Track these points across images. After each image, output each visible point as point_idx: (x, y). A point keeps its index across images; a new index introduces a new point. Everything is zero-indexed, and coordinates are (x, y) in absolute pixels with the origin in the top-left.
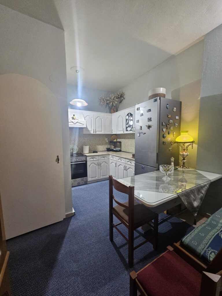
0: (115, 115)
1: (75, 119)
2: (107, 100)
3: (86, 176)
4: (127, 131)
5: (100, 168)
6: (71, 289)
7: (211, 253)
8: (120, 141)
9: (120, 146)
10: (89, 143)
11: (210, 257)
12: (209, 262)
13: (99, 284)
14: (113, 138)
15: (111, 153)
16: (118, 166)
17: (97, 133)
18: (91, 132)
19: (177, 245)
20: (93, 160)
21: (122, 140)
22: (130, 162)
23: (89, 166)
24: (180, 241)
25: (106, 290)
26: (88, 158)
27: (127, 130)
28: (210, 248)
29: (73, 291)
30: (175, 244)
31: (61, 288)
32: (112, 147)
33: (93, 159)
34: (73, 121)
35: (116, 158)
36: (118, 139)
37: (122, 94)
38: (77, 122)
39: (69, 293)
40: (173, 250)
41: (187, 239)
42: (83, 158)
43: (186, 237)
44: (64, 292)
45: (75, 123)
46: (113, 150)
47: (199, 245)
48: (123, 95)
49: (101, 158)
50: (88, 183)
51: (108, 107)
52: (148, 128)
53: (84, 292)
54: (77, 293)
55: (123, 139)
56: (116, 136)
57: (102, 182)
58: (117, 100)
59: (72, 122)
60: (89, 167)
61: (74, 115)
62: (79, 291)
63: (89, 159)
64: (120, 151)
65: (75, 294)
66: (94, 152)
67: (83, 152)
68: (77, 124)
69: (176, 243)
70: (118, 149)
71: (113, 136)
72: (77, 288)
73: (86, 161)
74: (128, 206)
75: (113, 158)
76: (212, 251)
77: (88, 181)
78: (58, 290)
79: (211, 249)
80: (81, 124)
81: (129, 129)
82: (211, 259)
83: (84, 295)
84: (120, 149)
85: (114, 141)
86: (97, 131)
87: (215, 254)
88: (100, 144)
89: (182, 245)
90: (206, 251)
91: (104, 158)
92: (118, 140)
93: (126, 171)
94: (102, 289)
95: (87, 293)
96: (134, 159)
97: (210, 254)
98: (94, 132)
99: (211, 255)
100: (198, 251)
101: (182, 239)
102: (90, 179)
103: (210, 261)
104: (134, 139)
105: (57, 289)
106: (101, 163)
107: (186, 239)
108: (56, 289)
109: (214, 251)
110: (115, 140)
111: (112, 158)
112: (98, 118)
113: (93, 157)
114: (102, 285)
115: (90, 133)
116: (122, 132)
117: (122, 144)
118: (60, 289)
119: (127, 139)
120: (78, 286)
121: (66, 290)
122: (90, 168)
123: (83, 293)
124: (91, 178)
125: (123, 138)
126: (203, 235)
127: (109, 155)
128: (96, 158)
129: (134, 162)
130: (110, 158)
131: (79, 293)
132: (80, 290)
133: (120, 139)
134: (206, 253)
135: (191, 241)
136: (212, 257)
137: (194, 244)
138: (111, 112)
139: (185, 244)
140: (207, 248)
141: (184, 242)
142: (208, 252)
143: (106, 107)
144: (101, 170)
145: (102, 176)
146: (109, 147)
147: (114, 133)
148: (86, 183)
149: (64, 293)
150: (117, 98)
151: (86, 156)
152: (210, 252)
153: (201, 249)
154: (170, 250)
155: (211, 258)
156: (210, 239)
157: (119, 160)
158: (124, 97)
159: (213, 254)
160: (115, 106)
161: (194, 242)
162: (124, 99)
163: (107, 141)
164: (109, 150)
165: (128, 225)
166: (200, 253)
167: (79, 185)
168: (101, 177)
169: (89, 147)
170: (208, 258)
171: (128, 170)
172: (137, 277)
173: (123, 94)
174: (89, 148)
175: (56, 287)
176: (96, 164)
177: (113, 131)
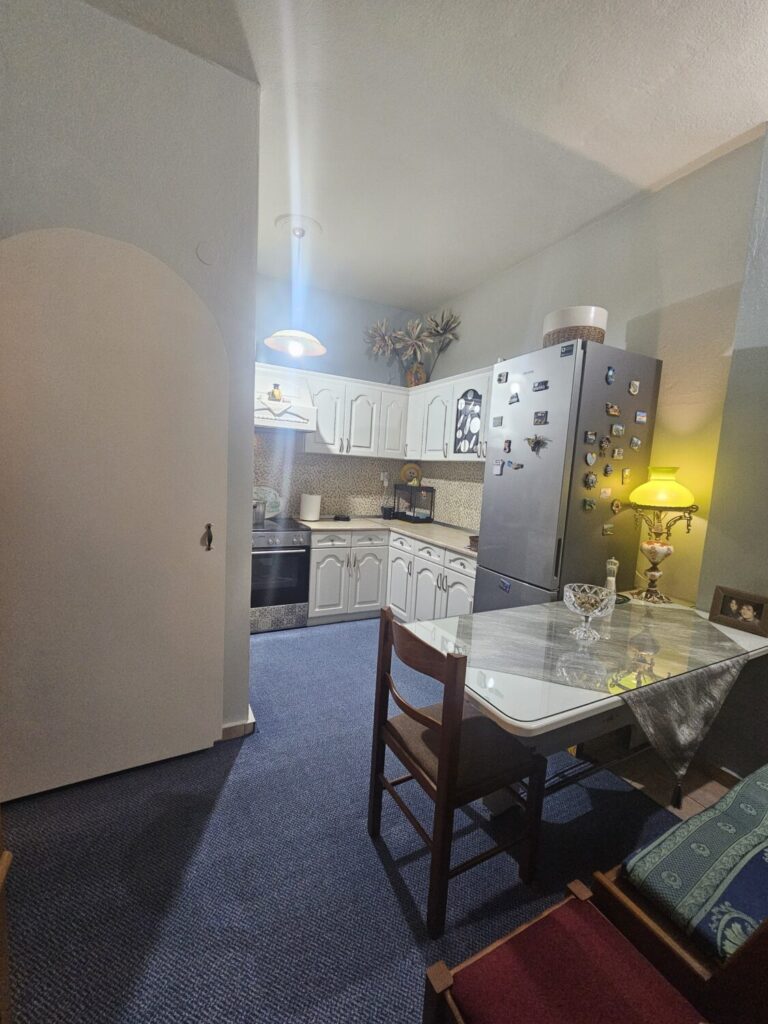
0: (421, 393)
1: (279, 400)
2: (396, 340)
3: (306, 599)
4: (459, 451)
5: (354, 574)
6: (220, 992)
7: (728, 925)
8: (429, 485)
9: (431, 505)
10: (323, 486)
11: (724, 937)
12: (721, 955)
13: (319, 986)
14: (408, 472)
15: (396, 525)
16: (415, 575)
17: (354, 452)
18: (330, 447)
19: (608, 879)
20: (333, 547)
21: (438, 484)
22: (462, 564)
23: (319, 564)
24: (620, 866)
25: (342, 1011)
26: (315, 538)
27: (457, 451)
28: (727, 903)
29: (224, 1003)
30: (599, 875)
31: (186, 986)
32: (403, 506)
33: (332, 541)
34: (272, 404)
35: (411, 546)
36: (424, 479)
37: (448, 322)
38: (285, 412)
39: (213, 1008)
40: (590, 899)
41: (645, 862)
42: (299, 538)
43: (641, 853)
44: (196, 1003)
45: (280, 415)
46: (402, 517)
47: (686, 888)
48: (453, 326)
49: (359, 540)
50: (309, 623)
51: (396, 364)
52: (533, 449)
53: (264, 1009)
54: (241, 1011)
55: (443, 481)
56: (418, 468)
57: (358, 623)
58: (432, 341)
59: (269, 409)
60: (318, 568)
61: (276, 386)
62: (247, 1004)
63: (319, 541)
64: (429, 520)
65: (231, 1013)
66: (337, 519)
67: (299, 513)
68: (286, 417)
69: (604, 872)
70: (421, 512)
71: (409, 465)
72: (243, 993)
73: (308, 548)
74: (440, 723)
75: (402, 543)
76: (736, 916)
77: (310, 615)
78: (175, 990)
79: (732, 910)
80: (298, 419)
81: (464, 445)
82: (730, 949)
83: (265, 1021)
84: (428, 512)
85: (411, 484)
86: (352, 444)
87: (744, 928)
88: (359, 493)
89: (626, 881)
90: (710, 914)
91: (370, 540)
92: (426, 482)
93: (445, 594)
94: (328, 1006)
95: (275, 1014)
96: (476, 554)
97: (724, 929)
98: (341, 449)
99: (728, 933)
100: (681, 911)
101: (626, 860)
102: (317, 610)
103: (723, 950)
104: (482, 480)
105: (172, 988)
106: (359, 558)
107: (639, 864)
108: (169, 987)
109: (744, 917)
110: (414, 483)
111: (397, 544)
112: (358, 401)
113: (332, 535)
114: (329, 991)
115: (328, 449)
116: (438, 457)
117: (438, 495)
118: (184, 990)
119: (454, 480)
120: (243, 986)
121: (203, 993)
122: (320, 571)
123: (259, 1011)
124: (321, 607)
125: (441, 478)
126: (706, 853)
127: (390, 531)
128: (344, 541)
129: (474, 564)
130: (392, 543)
131: (248, 1012)
132: (252, 1002)
133: (432, 481)
134: (712, 922)
135: (658, 870)
136: (732, 940)
137: (667, 884)
138: (406, 384)
139: (634, 880)
140: (717, 904)
141: (633, 869)
142: (719, 920)
143: (390, 363)
144: (357, 580)
145: (359, 603)
146: (391, 504)
147: (411, 456)
148: (302, 623)
149: (195, 1006)
150: (431, 335)
151: (309, 529)
152: (727, 917)
153: (692, 905)
154: (577, 898)
155: (727, 943)
156: (731, 869)
157: (421, 553)
158: (458, 331)
159: (736, 927)
160: (420, 363)
161: (669, 876)
162: (457, 338)
163: (386, 484)
164: (389, 514)
165: (435, 787)
166: (689, 923)
167: (277, 628)
168: (357, 606)
169: (322, 499)
170: (719, 944)
171: (451, 590)
172: (450, 988)
173: (453, 323)
174: (322, 503)
175: (169, 981)
176: (341, 559)
177: (408, 448)
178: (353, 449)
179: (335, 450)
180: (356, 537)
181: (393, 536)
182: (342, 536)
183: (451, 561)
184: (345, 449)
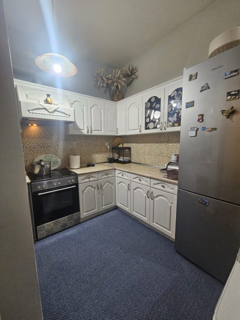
0: (122, 104)
1: (51, 104)
3: (78, 210)
4: (148, 128)
5: (101, 193)
10: (80, 151)
14: (117, 142)
15: (115, 165)
18: (82, 131)
20: (90, 181)
21: (133, 146)
22: (163, 186)
23: (83, 191)
26: (80, 178)
32: (116, 156)
33: (89, 178)
34: (46, 106)
36: (124, 144)
38: (55, 110)
42: (71, 180)
45: (52, 112)
46: (117, 161)
48: (134, 72)
49: (102, 176)
50: (81, 221)
55: (135, 144)
56: (121, 139)
57: (105, 215)
58: (125, 80)
59: (45, 109)
60: (83, 193)
61: (48, 95)
63: (82, 180)
66: (89, 166)
67: (69, 165)
68: (56, 113)
71: (117, 139)
73: (77, 184)
75: (123, 175)
77: (81, 218)
80: (64, 115)
81: (151, 125)
85: (119, 146)
86: (93, 129)
88: (97, 152)
91: (107, 175)
92: (125, 145)
93: (152, 201)
98: (88, 132)
102: (85, 214)
106: (102, 184)
110: (121, 146)
113: (88, 175)
116: (137, 132)
119: (141, 143)
122: (84, 195)
124: (86, 212)
125: (133, 143)
127: (115, 169)
128: (95, 177)
130: (116, 175)
133: (129, 144)
144: (103, 195)
145: (104, 206)
146: (111, 156)
147: (120, 134)
148: (78, 222)
151: (76, 175)
162: (137, 78)
163: (108, 147)
164: (111, 161)
167: (65, 228)
168: (104, 207)
169: (80, 157)
171: (156, 199)
173: (134, 70)
174: (81, 159)
176: (94, 187)
177: (119, 130)
178: (93, 132)
179: (85, 132)
180: (100, 175)
181: (117, 172)
182: (94, 175)
183: (154, 184)
184: (90, 132)
